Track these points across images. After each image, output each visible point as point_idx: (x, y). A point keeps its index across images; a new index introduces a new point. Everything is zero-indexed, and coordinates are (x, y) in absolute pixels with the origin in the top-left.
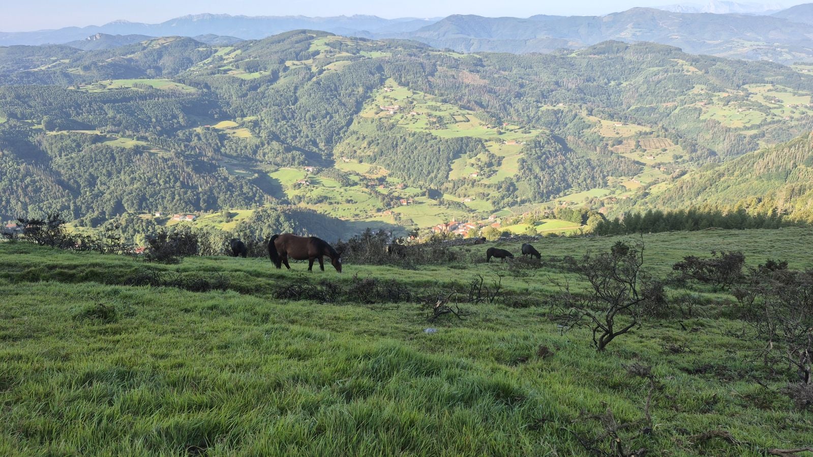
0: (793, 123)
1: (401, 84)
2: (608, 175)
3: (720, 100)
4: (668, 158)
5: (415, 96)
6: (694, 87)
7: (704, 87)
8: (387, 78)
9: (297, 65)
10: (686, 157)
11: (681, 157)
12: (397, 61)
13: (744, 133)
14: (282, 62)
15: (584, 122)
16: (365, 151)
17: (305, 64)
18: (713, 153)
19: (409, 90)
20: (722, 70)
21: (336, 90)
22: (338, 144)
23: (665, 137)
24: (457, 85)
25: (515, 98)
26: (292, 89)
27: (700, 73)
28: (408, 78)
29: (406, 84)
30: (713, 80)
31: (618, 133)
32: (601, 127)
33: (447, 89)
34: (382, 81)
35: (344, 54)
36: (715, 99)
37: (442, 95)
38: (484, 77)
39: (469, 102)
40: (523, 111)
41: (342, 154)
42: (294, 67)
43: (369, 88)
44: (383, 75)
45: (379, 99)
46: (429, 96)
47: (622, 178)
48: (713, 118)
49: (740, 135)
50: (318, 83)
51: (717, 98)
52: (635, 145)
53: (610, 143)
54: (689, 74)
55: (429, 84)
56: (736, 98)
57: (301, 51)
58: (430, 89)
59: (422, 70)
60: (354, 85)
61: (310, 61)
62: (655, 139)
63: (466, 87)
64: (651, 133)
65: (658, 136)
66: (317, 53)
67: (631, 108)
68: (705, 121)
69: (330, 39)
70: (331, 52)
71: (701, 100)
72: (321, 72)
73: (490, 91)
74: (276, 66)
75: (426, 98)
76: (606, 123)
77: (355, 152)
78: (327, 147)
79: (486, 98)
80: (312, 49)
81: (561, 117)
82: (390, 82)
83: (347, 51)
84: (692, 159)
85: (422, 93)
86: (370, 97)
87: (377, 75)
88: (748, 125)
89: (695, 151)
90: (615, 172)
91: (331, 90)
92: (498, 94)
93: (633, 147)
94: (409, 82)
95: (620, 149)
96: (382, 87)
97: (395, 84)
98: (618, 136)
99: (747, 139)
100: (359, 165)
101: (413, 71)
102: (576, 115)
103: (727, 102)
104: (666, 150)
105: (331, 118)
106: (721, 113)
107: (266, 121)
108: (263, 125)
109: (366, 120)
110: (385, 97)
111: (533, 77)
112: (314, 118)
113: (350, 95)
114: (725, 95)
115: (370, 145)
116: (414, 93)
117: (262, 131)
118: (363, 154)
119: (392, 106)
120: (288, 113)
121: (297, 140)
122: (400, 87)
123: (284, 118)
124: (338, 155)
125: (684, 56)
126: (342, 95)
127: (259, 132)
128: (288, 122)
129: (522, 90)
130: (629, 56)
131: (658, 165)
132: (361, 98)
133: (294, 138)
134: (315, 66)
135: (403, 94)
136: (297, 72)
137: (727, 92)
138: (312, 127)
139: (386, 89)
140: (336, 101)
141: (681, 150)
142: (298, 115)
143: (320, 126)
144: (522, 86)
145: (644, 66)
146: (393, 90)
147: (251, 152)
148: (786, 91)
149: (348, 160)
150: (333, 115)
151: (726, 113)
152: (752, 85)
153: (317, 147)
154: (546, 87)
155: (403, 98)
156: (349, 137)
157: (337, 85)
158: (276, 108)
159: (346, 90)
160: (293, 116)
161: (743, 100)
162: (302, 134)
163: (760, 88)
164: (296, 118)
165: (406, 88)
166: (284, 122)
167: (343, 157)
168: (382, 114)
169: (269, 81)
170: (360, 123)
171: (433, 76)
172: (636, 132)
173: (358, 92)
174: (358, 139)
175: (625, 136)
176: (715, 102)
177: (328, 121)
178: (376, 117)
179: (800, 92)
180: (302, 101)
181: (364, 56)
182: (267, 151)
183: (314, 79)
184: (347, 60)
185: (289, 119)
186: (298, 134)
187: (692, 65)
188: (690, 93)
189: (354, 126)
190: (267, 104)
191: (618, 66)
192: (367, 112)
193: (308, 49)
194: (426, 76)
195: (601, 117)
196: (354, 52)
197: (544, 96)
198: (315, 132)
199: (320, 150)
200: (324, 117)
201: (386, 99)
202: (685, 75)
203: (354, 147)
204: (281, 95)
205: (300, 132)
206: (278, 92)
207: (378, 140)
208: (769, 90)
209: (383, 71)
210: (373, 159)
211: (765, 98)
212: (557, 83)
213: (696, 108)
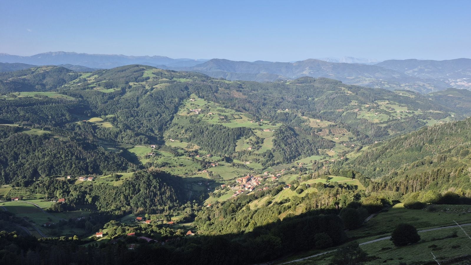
0: (403, 121)
1: (199, 97)
2: (318, 148)
3: (365, 108)
4: (346, 139)
5: (209, 104)
6: (351, 102)
7: (356, 102)
8: (191, 94)
9: (136, 85)
10: (355, 138)
11: (352, 138)
12: (196, 84)
13: (381, 125)
14: (127, 83)
15: (301, 119)
16: (184, 135)
17: (141, 85)
18: (367, 136)
19: (205, 100)
20: (364, 93)
21: (162, 100)
22: (166, 131)
23: (343, 128)
24: (231, 98)
25: (262, 106)
26: (135, 99)
27: (353, 94)
28: (204, 93)
29: (203, 97)
30: (360, 98)
31: (319, 126)
32: (310, 122)
33: (226, 100)
34: (189, 95)
35: (164, 79)
36: (363, 108)
37: (224, 103)
38: (245, 94)
39: (239, 107)
40: (268, 113)
41: (169, 137)
42: (135, 86)
43: (181, 99)
44: (189, 92)
45: (188, 105)
46: (217, 104)
47: (325, 149)
48: (364, 117)
49: (379, 126)
50: (151, 95)
51: (364, 107)
52: (329, 132)
53: (316, 130)
54: (348, 94)
55: (216, 97)
56: (373, 108)
57: (138, 77)
58: (217, 100)
59: (211, 90)
60: (173, 97)
61: (144, 83)
62: (338, 129)
63: (236, 99)
64: (336, 125)
65: (340, 127)
66: (148, 78)
67: (321, 112)
68: (360, 119)
69: (154, 70)
70: (157, 78)
71: (356, 108)
72: (152, 89)
73: (249, 102)
74: (124, 85)
75: (215, 105)
76: (312, 120)
77: (178, 136)
78: (160, 133)
79: (247, 105)
80: (145, 76)
81: (289, 117)
82: (193, 95)
83: (166, 78)
84: (358, 139)
85: (212, 102)
86: (182, 104)
87: (186, 92)
88: (382, 122)
89: (359, 135)
90: (321, 147)
91: (159, 100)
92: (253, 103)
94: (204, 96)
95: (321, 134)
96: (189, 98)
97: (196, 97)
99: (382, 129)
100: (180, 143)
101: (206, 90)
102: (296, 116)
103: (369, 109)
104: (344, 135)
105: (161, 116)
106: (367, 115)
107: (120, 117)
108: (119, 120)
109: (182, 117)
110: (191, 104)
111: (270, 95)
112: (150, 116)
113: (170, 103)
114: (367, 106)
115: (186, 132)
116: (208, 102)
117: (119, 123)
118: (182, 137)
119: (197, 110)
120: (134, 113)
121: (141, 128)
122: (199, 99)
123: (132, 116)
124: (167, 137)
125: (344, 86)
126: (166, 102)
127: (117, 124)
128: (134, 118)
129: (265, 101)
130: (317, 85)
131: (342, 143)
132: (177, 104)
133: (139, 127)
134: (148, 86)
135: (202, 102)
136: (137, 89)
137: (368, 104)
138: (150, 121)
139: (191, 99)
140: (163, 106)
141: (352, 135)
142: (140, 114)
143: (154, 120)
144: (265, 99)
145: (325, 90)
146: (196, 100)
147: (114, 136)
148: (395, 104)
149: (173, 141)
150: (162, 114)
151: (370, 115)
152: (379, 101)
153: (154, 133)
154: (277, 100)
155: (202, 105)
156: (173, 127)
157: (163, 97)
158: (127, 110)
159: (168, 100)
160: (137, 115)
161: (377, 108)
162: (144, 125)
163: (383, 103)
164: (140, 116)
165: (203, 99)
166: (132, 118)
167: (170, 138)
168: (191, 114)
169: (120, 94)
170: (178, 119)
171: (217, 93)
172: (328, 125)
173: (175, 101)
174: (179, 128)
175: (323, 127)
176: (363, 109)
177: (159, 118)
178: (188, 115)
179: (402, 105)
180: (142, 106)
181: (176, 81)
182: (124, 135)
183: (148, 93)
184: (167, 83)
185: (135, 116)
186: (141, 125)
187: (349, 90)
188: (350, 105)
189: (175, 121)
190: (121, 108)
191: (312, 90)
192: (182, 112)
193: (142, 76)
194: (213, 93)
195: (309, 117)
196: (170, 78)
197: (277, 105)
198: (152, 124)
199: (156, 134)
200: (156, 115)
201: (192, 105)
202: (346, 95)
203: (176, 132)
204: (129, 102)
205: (142, 124)
206: (127, 100)
207: (191, 129)
208: (387, 104)
209: (189, 89)
210: (189, 140)
211: (387, 107)
212: (282, 98)
213: (354, 112)
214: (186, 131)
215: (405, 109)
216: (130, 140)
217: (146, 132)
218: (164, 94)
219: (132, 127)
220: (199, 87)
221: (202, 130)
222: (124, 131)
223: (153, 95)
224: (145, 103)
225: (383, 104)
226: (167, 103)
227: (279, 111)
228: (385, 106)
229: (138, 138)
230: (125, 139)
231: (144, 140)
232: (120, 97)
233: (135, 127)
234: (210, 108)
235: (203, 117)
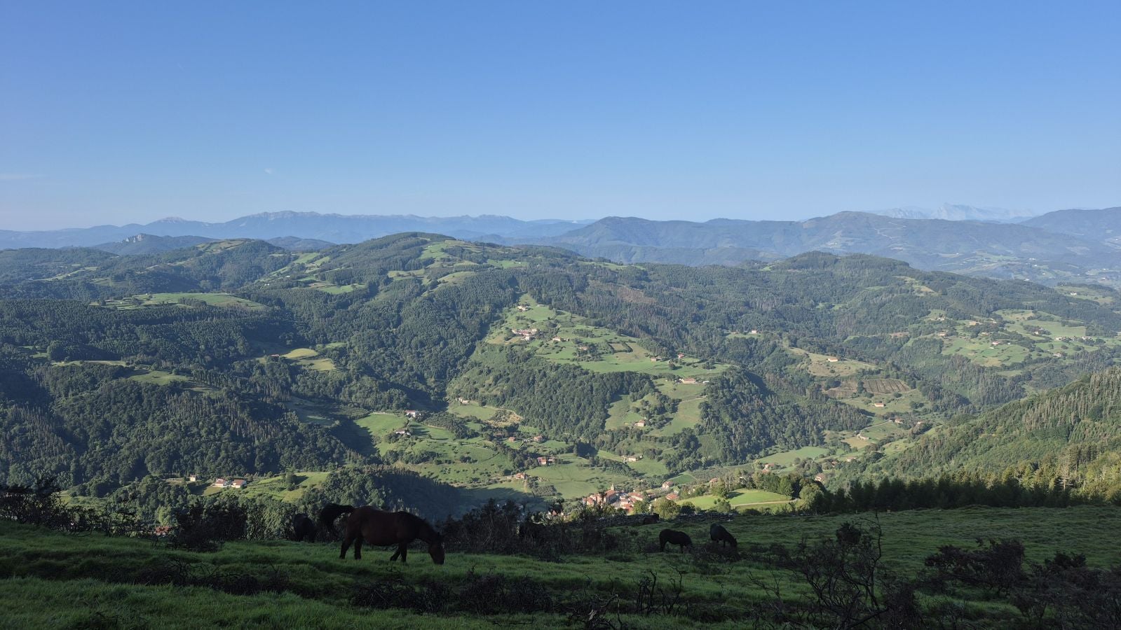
0: (1068, 362)
1: (540, 301)
2: (824, 429)
3: (966, 329)
4: (903, 406)
5: (559, 318)
6: (930, 312)
7: (943, 312)
9: (403, 276)
10: (929, 406)
11: (922, 405)
14: (383, 272)
15: (786, 355)
16: (490, 389)
18: (964, 401)
19: (551, 308)
20: (964, 291)
21: (454, 308)
23: (898, 378)
24: (615, 304)
25: (692, 322)
27: (936, 294)
28: (550, 293)
29: (547, 302)
30: (954, 303)
31: (833, 372)
32: (810, 362)
33: (602, 308)
34: (516, 298)
35: (466, 263)
36: (959, 329)
37: (595, 316)
38: (650, 295)
39: (631, 326)
40: (703, 339)
41: (458, 393)
43: (498, 306)
44: (518, 290)
45: (511, 320)
46: (578, 318)
48: (960, 353)
49: (998, 376)
51: (962, 327)
52: (858, 388)
53: (824, 384)
54: (922, 295)
55: (578, 302)
56: (987, 328)
58: (580, 308)
60: (478, 302)
62: (885, 381)
63: (627, 306)
64: (878, 372)
65: (888, 376)
67: (849, 338)
68: (949, 357)
71: (940, 330)
72: (436, 285)
73: (658, 313)
74: (375, 278)
75: (573, 320)
76: (815, 357)
77: (477, 390)
78: (439, 383)
79: (653, 321)
80: (425, 256)
81: (755, 348)
82: (525, 298)
83: (471, 260)
84: (937, 408)
85: (568, 314)
86: (498, 318)
88: (1008, 364)
89: (940, 397)
90: (832, 424)
92: (669, 316)
93: (855, 391)
94: (551, 299)
95: (838, 392)
96: (515, 304)
98: (833, 375)
99: (1008, 383)
101: (557, 285)
102: (775, 346)
103: (976, 332)
104: (900, 395)
105: (446, 345)
106: (970, 347)
107: (356, 348)
109: (492, 347)
110: (519, 318)
111: (716, 296)
113: (472, 315)
114: (973, 323)
115: (497, 381)
116: (558, 313)
118: (487, 394)
119: (528, 330)
121: (398, 373)
122: (539, 306)
125: (913, 273)
126: (461, 314)
129: (702, 311)
130: (840, 271)
131: (892, 416)
132: (486, 319)
133: (394, 371)
135: (542, 313)
137: (975, 320)
138: (419, 357)
140: (453, 322)
141: (921, 396)
143: (429, 355)
144: (700, 307)
145: (861, 284)
146: (531, 310)
148: (1052, 320)
150: (448, 341)
151: (976, 346)
152: (1007, 311)
153: (425, 383)
154: (733, 309)
155: (542, 319)
156: (469, 370)
157: (455, 302)
159: (468, 309)
161: (998, 331)
162: (405, 367)
163: (1018, 316)
165: (547, 307)
168: (514, 341)
170: (483, 351)
171: (583, 292)
172: (857, 371)
173: (483, 311)
174: (481, 372)
175: (842, 375)
176: (960, 332)
177: (442, 349)
178: (506, 343)
179: (1071, 321)
183: (425, 294)
186: (399, 366)
187: (923, 284)
188: (925, 320)
189: (476, 355)
191: (827, 284)
193: (419, 256)
194: (576, 291)
195: (809, 350)
196: (481, 260)
197: (731, 321)
198: (423, 363)
200: (436, 343)
201: (520, 321)
202: (917, 297)
203: (475, 383)
205: (402, 363)
207: (508, 374)
208: (1029, 319)
209: (518, 283)
210: (500, 401)
211: (1026, 328)
212: (747, 304)
213: (935, 340)
214: (497, 379)
215: (1080, 333)
219: (378, 370)
220: (542, 279)
225: (1017, 320)
226: (463, 316)
227: (732, 335)
228: (1022, 324)
234: (559, 326)
235: (538, 347)
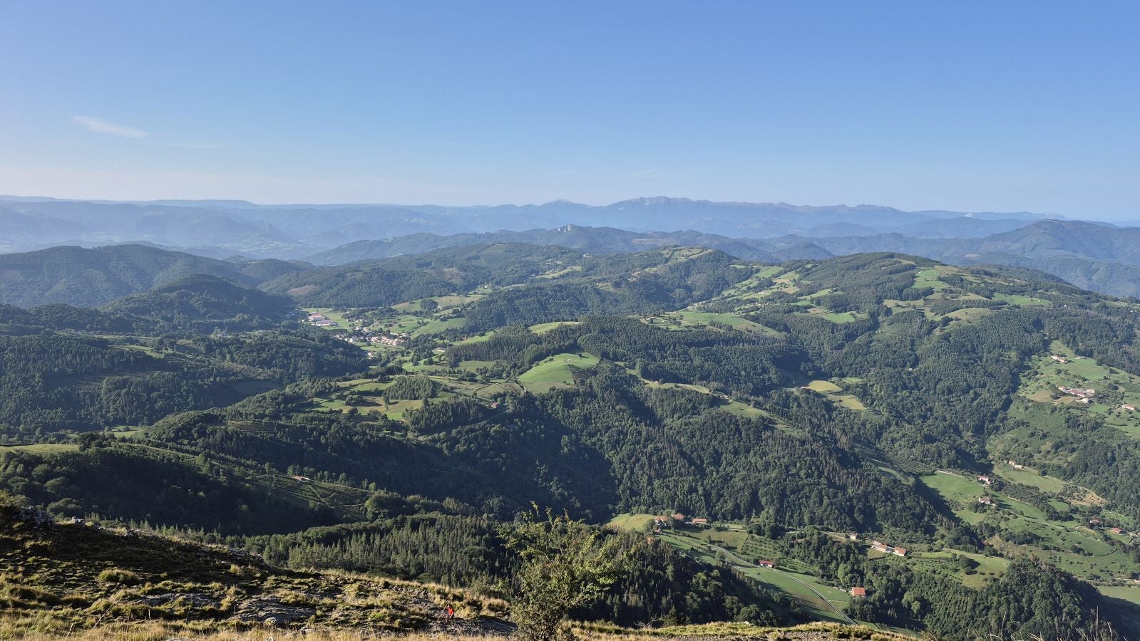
1: (1078, 353)
5: (1114, 377)
8: (1051, 341)
9: (902, 307)
12: (1063, 315)
14: (880, 301)
16: (1049, 457)
17: (915, 307)
19: (1100, 363)
21: (974, 351)
22: (992, 437)
26: (908, 343)
28: (1089, 343)
29: (1088, 354)
34: (1046, 345)
35: (972, 297)
41: (1006, 455)
42: (900, 310)
43: (1027, 353)
44: (1045, 335)
45: (1048, 373)
50: (946, 338)
55: (1129, 359)
57: (905, 287)
59: (1112, 333)
60: (1002, 346)
61: (920, 303)
66: (930, 291)
69: (942, 271)
70: (952, 292)
72: (947, 321)
74: (873, 307)
75: (1135, 381)
77: (1031, 455)
78: (977, 438)
80: (920, 284)
82: (1056, 345)
83: (977, 293)
85: (1122, 373)
86: (1029, 367)
87: (1036, 335)
91: (968, 352)
94: (1092, 351)
96: (1047, 353)
97: (1069, 353)
100: (1041, 477)
101: (1096, 333)
105: (977, 395)
107: (878, 388)
108: (874, 394)
109: (1039, 406)
110: (1059, 372)
112: (950, 391)
113: (998, 361)
115: (1057, 449)
116: (1112, 372)
117: (876, 402)
118: (1047, 462)
119: (1080, 390)
120: (909, 379)
121: (930, 422)
122: (1079, 358)
123: (905, 387)
124: (997, 454)
126: (984, 359)
127: (872, 403)
128: (910, 393)
132: (1016, 367)
133: (925, 418)
134: (931, 311)
135: (1091, 370)
136: (906, 318)
138: (950, 406)
139: (1055, 358)
140: (978, 368)
142: (923, 385)
143: (961, 405)
146: (1070, 362)
147: (873, 434)
149: (1020, 467)
150: (977, 390)
153: (962, 438)
155: (1097, 377)
156: (1013, 428)
157: (975, 344)
158: (891, 370)
159: (990, 352)
160: (917, 385)
162: (935, 414)
164: (922, 388)
165: (1091, 362)
166: (906, 393)
167: (1008, 460)
168: (1067, 401)
169: (870, 329)
170: (1027, 408)
171: (1130, 344)
173: (1009, 357)
174: (1033, 435)
177: (973, 400)
178: (1056, 403)
180: (928, 363)
181: (1006, 304)
182: (895, 435)
183: (937, 332)
184: (983, 307)
185: (913, 389)
186: (929, 413)
189: (1015, 411)
190: (875, 363)
192: (1033, 392)
193: (912, 284)
194: (1121, 343)
196: (987, 293)
198: (956, 413)
199: (967, 442)
200: (965, 392)
201: (1062, 375)
203: (1027, 446)
204: (895, 352)
205: (931, 409)
206: (889, 346)
207: (1072, 443)
209: (1042, 327)
210: (1067, 473)
214: (1057, 447)
216: (911, 448)
217: (944, 433)
218: (979, 337)
219: (907, 415)
220: (1075, 323)
221: (1109, 455)
222: (897, 424)
223: (950, 339)
224: (934, 358)
226: (987, 361)
229: (932, 447)
230: (900, 445)
231: (947, 454)
232: (870, 336)
233: (913, 417)
234: (1121, 389)
235: (1106, 415)
